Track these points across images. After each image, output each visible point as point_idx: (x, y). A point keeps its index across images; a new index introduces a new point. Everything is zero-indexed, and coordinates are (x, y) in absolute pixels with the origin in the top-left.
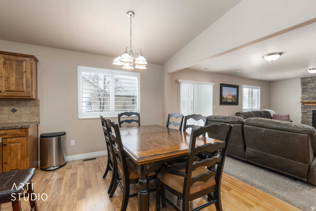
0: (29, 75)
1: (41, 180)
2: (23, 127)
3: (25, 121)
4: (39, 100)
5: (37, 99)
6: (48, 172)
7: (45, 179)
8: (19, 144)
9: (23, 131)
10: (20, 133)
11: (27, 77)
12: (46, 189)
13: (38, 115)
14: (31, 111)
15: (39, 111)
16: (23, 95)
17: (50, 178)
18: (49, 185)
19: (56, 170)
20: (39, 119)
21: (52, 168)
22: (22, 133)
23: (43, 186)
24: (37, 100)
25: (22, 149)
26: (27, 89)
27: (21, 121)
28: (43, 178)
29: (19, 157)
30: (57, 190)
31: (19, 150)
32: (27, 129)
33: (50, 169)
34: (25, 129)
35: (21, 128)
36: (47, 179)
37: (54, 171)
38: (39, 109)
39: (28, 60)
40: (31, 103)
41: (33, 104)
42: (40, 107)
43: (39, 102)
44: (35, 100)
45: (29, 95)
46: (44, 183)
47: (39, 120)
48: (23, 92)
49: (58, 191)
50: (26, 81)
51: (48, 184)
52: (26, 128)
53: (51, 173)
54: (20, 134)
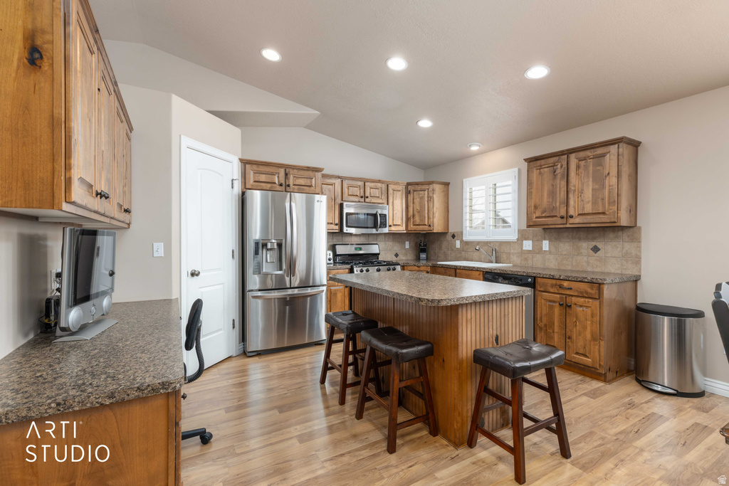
0: (614, 178)
1: (622, 398)
2: (594, 281)
3: (613, 271)
4: (640, 228)
5: (636, 226)
6: (645, 392)
7: (630, 398)
8: (589, 311)
9: (595, 289)
10: (589, 290)
11: (611, 184)
12: (618, 417)
13: (637, 261)
14: (624, 251)
15: (640, 251)
16: (603, 221)
17: (642, 404)
18: (628, 413)
19: (666, 397)
20: (640, 269)
21: (659, 388)
22: (593, 292)
23: (618, 408)
24: (635, 229)
25: (592, 322)
26: (611, 207)
27: (606, 271)
28: (629, 395)
29: (588, 336)
30: (636, 430)
31: (589, 323)
32: (602, 286)
33: (656, 389)
34: (598, 285)
35: (591, 282)
36: (633, 400)
37: (660, 395)
38: (640, 247)
39: (613, 149)
40: (625, 235)
41: (628, 236)
42: (643, 244)
43: (640, 233)
44: (632, 230)
45: (613, 220)
46: (624, 405)
47: (640, 272)
48: (604, 213)
49: (637, 434)
50: (609, 192)
51: (630, 411)
52: (600, 284)
53: (651, 395)
54: (590, 293)
